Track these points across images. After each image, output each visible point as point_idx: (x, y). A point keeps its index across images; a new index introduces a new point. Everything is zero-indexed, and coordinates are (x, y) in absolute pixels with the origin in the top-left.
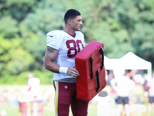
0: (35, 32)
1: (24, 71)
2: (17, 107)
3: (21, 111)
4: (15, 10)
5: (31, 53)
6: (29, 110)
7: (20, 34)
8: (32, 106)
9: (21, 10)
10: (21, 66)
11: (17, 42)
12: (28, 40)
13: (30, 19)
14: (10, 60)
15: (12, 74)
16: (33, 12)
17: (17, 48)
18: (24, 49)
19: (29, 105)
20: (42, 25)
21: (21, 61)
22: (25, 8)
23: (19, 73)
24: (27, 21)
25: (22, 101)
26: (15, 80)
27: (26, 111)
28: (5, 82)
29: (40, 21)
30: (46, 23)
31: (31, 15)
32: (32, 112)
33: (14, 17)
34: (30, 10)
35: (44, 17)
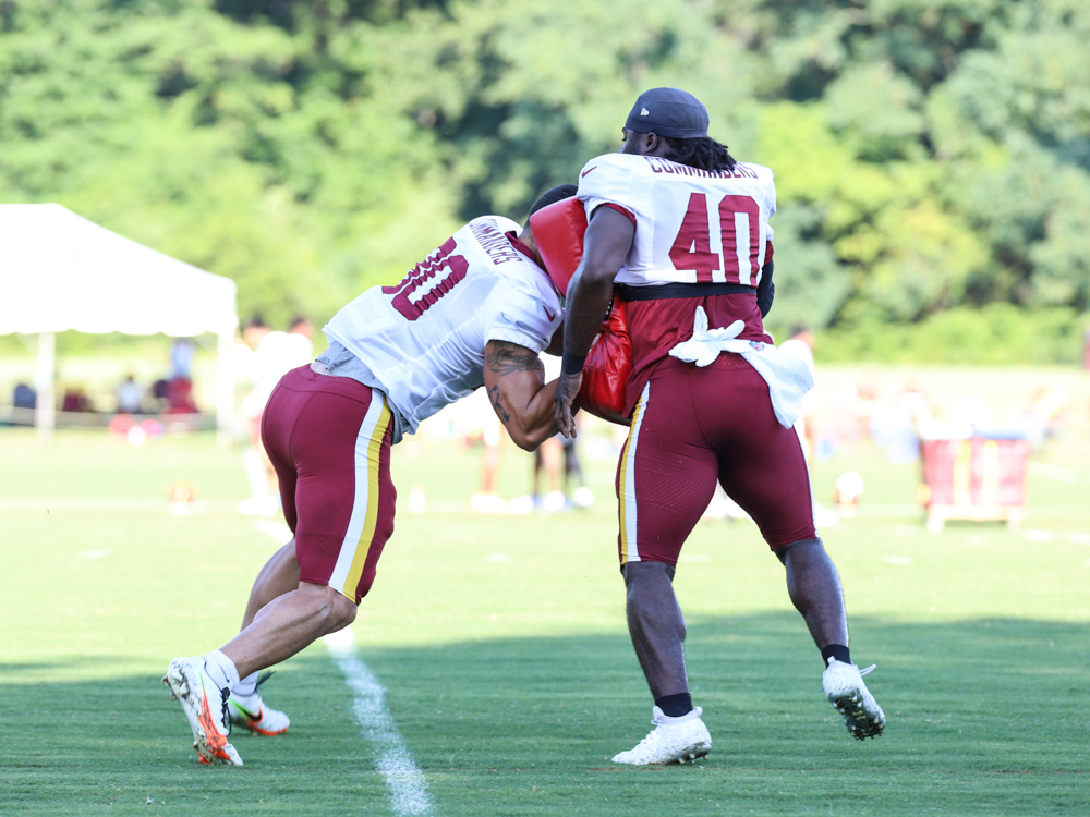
0: (993, 135)
1: (942, 304)
2: (911, 461)
3: (926, 479)
4: (906, 35)
5: (979, 225)
6: (961, 475)
7: (926, 141)
8: (974, 456)
9: (933, 37)
10: (930, 286)
11: (913, 175)
12: (963, 169)
13: (973, 74)
14: (882, 255)
15: (892, 318)
16: (991, 46)
17: (913, 204)
18: (947, 207)
19: (960, 452)
20: (1026, 102)
21: (931, 262)
22: (954, 29)
23: (920, 316)
24: (960, 84)
25: (929, 436)
26: (905, 345)
27: (950, 481)
28: (863, 352)
29: (1019, 87)
30: (1042, 95)
31: (975, 60)
32: (975, 483)
33: (903, 68)
34: (973, 37)
35: (1037, 69)
